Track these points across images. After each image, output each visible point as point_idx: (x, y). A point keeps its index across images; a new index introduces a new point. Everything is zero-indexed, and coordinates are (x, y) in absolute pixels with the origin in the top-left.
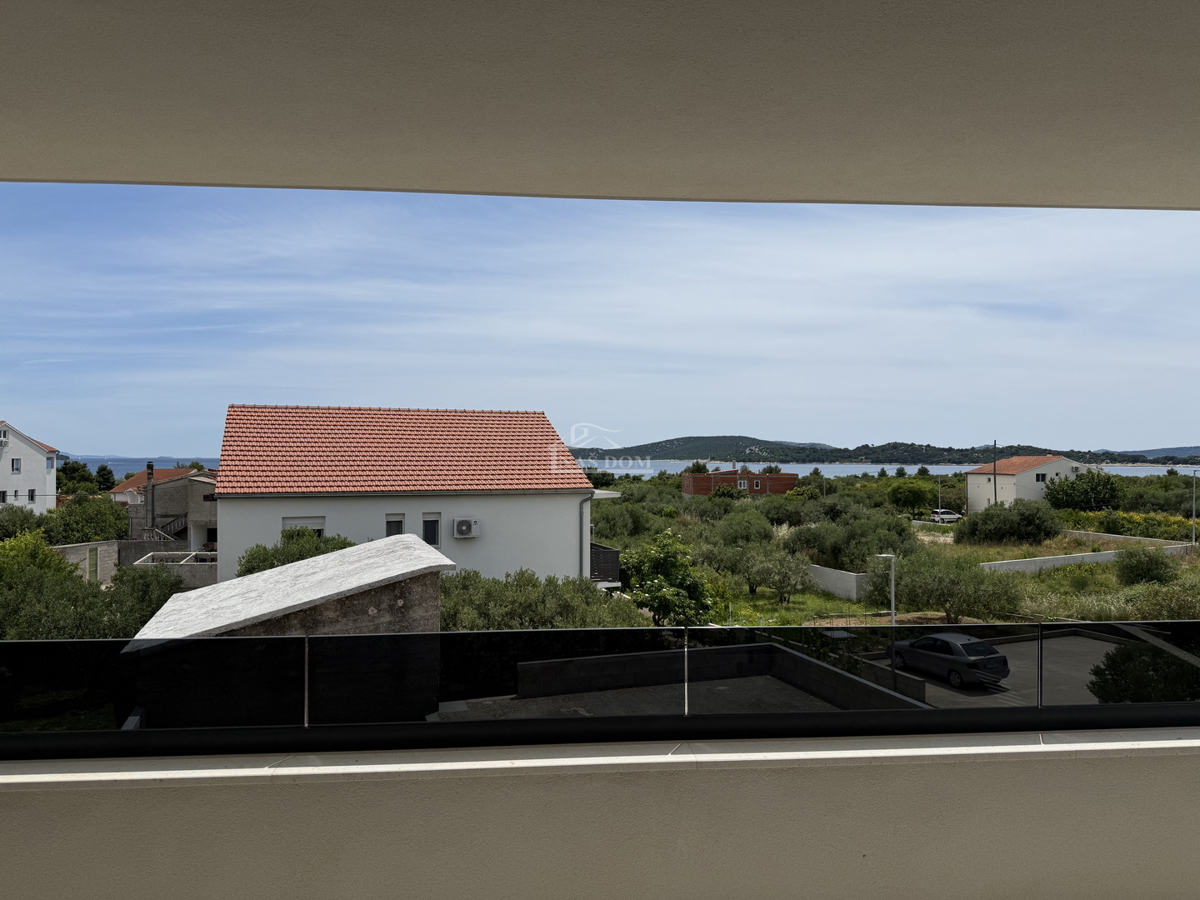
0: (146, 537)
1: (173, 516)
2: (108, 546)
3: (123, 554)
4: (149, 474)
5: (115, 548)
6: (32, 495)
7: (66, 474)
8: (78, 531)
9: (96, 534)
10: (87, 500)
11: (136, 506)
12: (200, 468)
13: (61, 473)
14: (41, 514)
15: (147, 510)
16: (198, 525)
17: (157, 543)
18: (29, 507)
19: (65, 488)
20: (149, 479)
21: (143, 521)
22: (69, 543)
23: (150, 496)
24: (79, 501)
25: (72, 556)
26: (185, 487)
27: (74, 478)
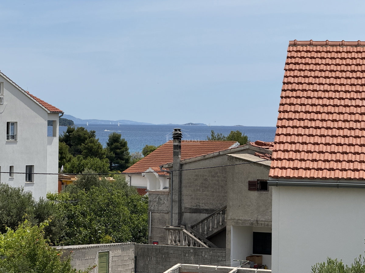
0: (170, 240)
1: (206, 211)
2: (123, 250)
3: (141, 264)
4: (176, 147)
5: (131, 253)
6: (29, 174)
7: (70, 145)
8: (85, 227)
9: (107, 232)
10: (96, 184)
11: (158, 194)
12: (244, 141)
13: (64, 144)
14: (41, 201)
15: (172, 201)
16: (241, 227)
17: (185, 251)
18: (27, 189)
19: (68, 165)
20: (176, 154)
21: (167, 217)
22: (74, 243)
23: (176, 180)
24: (87, 184)
25: (78, 262)
26: (223, 168)
27: (80, 152)
